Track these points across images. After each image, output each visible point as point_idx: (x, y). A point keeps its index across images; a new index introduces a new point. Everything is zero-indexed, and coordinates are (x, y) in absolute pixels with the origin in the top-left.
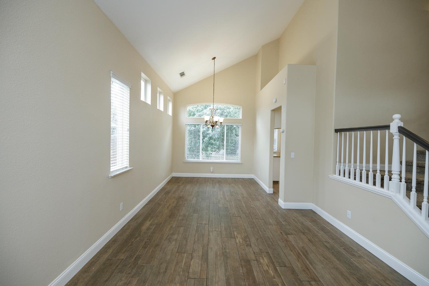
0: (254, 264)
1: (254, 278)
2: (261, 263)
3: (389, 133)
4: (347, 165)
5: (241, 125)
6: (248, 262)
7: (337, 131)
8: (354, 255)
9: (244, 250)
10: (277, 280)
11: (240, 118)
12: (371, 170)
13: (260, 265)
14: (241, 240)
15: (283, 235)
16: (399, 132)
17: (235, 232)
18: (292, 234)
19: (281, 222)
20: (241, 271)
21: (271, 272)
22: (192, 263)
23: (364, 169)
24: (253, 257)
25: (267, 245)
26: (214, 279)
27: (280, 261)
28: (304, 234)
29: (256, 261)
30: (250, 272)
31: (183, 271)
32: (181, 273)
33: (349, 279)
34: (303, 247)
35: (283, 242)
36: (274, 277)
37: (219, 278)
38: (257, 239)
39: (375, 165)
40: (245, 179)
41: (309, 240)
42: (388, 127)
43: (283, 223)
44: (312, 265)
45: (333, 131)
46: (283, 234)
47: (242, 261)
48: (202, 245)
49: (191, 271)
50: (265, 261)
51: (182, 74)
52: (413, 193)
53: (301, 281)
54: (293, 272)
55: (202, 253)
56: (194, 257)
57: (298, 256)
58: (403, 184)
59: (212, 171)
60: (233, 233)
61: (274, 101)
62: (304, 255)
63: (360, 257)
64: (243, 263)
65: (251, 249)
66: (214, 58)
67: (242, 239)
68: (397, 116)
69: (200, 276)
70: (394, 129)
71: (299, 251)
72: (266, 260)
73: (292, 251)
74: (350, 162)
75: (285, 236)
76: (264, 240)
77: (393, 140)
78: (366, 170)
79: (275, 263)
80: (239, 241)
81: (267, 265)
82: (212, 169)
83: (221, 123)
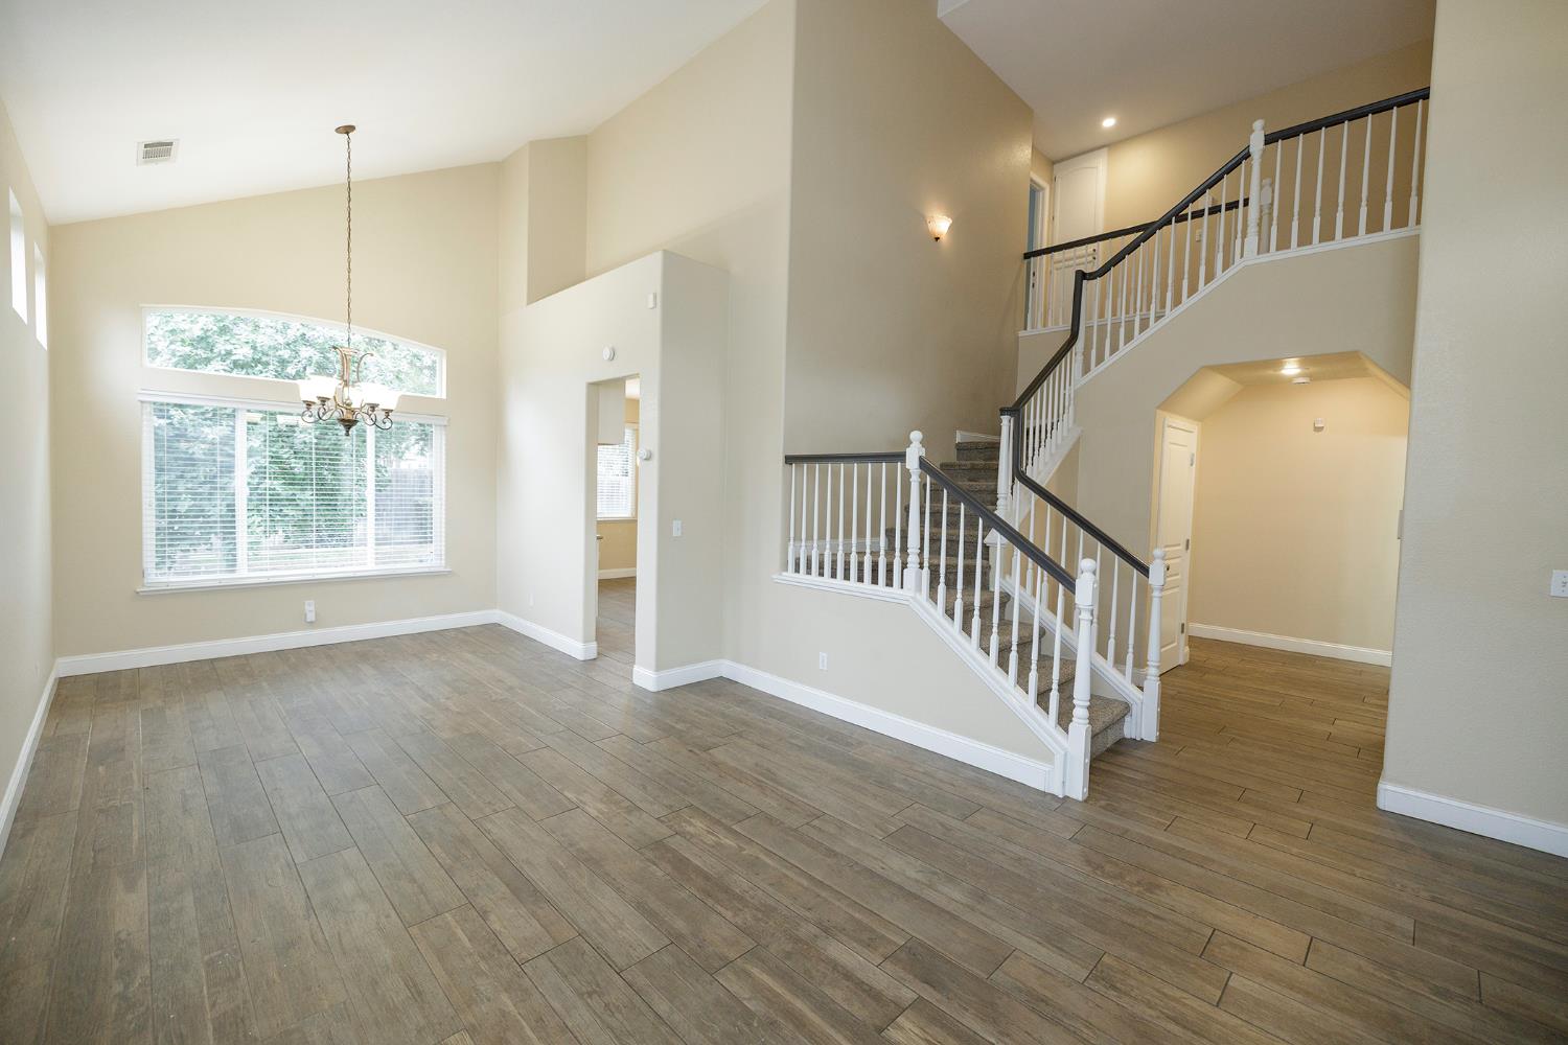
0: (676, 843)
1: (698, 871)
2: (692, 836)
3: (903, 468)
4: (815, 545)
5: (446, 423)
6: (659, 845)
7: (789, 460)
8: (848, 744)
9: (627, 825)
10: (748, 851)
11: (437, 396)
12: (868, 551)
13: (694, 840)
14: (601, 806)
15: (698, 755)
16: (921, 467)
17: (566, 793)
18: (716, 746)
19: (673, 727)
20: (660, 873)
21: (729, 842)
22: (497, 926)
23: (854, 549)
24: (664, 830)
25: (677, 792)
26: (604, 925)
27: (729, 811)
28: (740, 735)
29: (678, 837)
30: (681, 865)
31: (483, 958)
32: (483, 966)
33: (866, 789)
34: (757, 765)
35: (708, 769)
36: (740, 847)
37: (615, 916)
38: (645, 788)
39: (875, 540)
40: (468, 631)
41: (759, 745)
42: (901, 457)
43: (678, 726)
44: (795, 792)
45: (781, 459)
46: (696, 750)
47: (643, 850)
48: (486, 867)
49: (510, 944)
50: (698, 826)
51: (157, 150)
52: (942, 588)
53: (796, 830)
54: (770, 820)
55: (508, 885)
56: (488, 909)
57: (760, 786)
58: (926, 572)
59: (311, 617)
60: (561, 797)
61: (607, 353)
62: (772, 780)
63: (860, 743)
64: (649, 854)
65: (645, 815)
66: (348, 130)
67: (601, 800)
68: (916, 436)
69: (554, 939)
70: (912, 463)
71: (756, 776)
72: (699, 824)
73: (741, 782)
74: (822, 536)
75: (704, 755)
76: (663, 783)
77: (910, 483)
78: (858, 553)
79: (723, 821)
80: (599, 811)
81: (709, 832)
82: (312, 608)
83: (388, 412)
